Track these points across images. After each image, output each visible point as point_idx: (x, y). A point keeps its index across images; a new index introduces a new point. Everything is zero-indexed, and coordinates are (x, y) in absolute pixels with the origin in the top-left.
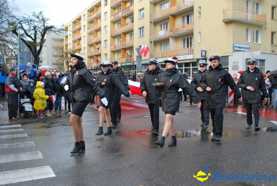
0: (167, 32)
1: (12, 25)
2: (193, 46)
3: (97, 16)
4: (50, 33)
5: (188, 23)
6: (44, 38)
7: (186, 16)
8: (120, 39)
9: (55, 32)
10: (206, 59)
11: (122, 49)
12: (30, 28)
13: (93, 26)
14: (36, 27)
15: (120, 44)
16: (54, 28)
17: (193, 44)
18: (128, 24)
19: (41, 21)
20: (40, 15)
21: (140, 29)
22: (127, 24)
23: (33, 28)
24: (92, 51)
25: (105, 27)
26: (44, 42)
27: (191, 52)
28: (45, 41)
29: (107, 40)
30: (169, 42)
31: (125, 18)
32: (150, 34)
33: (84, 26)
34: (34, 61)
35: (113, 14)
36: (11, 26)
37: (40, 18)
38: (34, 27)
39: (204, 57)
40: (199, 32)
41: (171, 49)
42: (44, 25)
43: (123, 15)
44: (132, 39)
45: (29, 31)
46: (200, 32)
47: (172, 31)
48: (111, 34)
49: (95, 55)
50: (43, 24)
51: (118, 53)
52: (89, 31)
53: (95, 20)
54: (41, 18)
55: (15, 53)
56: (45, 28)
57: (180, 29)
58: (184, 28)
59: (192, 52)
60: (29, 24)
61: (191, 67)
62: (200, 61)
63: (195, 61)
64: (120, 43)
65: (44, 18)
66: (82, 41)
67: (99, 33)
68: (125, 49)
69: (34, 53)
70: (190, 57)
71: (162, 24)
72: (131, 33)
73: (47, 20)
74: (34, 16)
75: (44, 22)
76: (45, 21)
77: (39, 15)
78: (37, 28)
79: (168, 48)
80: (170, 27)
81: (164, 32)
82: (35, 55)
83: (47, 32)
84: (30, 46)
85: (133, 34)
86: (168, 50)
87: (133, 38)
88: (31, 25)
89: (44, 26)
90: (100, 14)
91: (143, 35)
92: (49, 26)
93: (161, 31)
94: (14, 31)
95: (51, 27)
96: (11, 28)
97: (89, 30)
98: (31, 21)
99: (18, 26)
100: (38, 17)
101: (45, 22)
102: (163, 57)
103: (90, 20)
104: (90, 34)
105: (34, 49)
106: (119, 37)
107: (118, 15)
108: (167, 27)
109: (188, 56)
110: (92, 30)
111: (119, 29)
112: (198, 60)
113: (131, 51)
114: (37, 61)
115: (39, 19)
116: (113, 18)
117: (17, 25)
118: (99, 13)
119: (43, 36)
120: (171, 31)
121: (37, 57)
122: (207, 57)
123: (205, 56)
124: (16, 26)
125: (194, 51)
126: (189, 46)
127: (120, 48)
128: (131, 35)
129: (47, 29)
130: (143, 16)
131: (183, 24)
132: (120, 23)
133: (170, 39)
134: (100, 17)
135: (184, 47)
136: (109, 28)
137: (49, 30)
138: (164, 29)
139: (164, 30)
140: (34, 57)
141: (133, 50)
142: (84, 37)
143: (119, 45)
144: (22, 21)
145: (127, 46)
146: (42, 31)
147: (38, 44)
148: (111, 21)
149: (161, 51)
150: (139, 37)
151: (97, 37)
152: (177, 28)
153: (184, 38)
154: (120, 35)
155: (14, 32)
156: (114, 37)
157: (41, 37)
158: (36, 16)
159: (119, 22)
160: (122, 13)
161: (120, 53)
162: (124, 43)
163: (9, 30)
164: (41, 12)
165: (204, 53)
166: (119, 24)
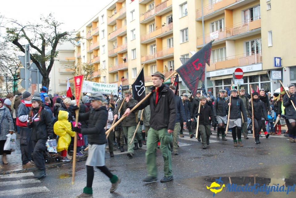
0: (221, 33)
1: (12, 32)
2: (260, 51)
3: (120, 17)
4: (63, 43)
5: (252, 19)
6: (55, 49)
7: (248, 10)
8: (153, 47)
9: (71, 41)
10: (281, 70)
11: (158, 60)
12: (36, 37)
13: (115, 31)
14: (44, 34)
15: (155, 54)
16: (68, 34)
17: (260, 49)
18: (165, 25)
19: (52, 26)
20: (50, 18)
21: (182, 31)
22: (163, 26)
23: (40, 37)
24: (114, 65)
25: (132, 31)
26: (56, 55)
27: (258, 61)
28: (58, 53)
29: (135, 49)
30: (225, 48)
31: (160, 17)
32: (198, 38)
33: (103, 31)
34: (42, 82)
35: (143, 13)
36: (11, 35)
37: (50, 22)
38: (41, 35)
39: (278, 66)
40: (269, 32)
41: (229, 58)
42: (56, 31)
43: (158, 13)
44: (171, 46)
45: (35, 40)
46: (271, 32)
47: (230, 32)
48: (141, 40)
49: (119, 71)
50: (54, 30)
51: (152, 66)
52: (110, 38)
53: (117, 22)
54: (52, 22)
55: (11, 72)
56: (56, 35)
57: (241, 28)
58: (247, 27)
59: (260, 60)
60: (35, 31)
61: (260, 82)
62: (273, 72)
63: (266, 73)
64: (155, 52)
65: (55, 22)
66: (100, 52)
67: (124, 39)
68: (162, 61)
69: (43, 71)
70: (257, 67)
71: (214, 23)
72: (169, 38)
73: (59, 24)
74: (41, 19)
75: (55, 27)
76: (57, 25)
77: (48, 18)
78: (45, 36)
79: (224, 57)
80: (225, 27)
81: (217, 34)
82: (43, 73)
83: (60, 41)
84: (36, 61)
85: (172, 38)
86: (224, 59)
87: (173, 45)
88: (37, 31)
89: (56, 33)
90: (125, 14)
91: (187, 39)
92: (62, 33)
93: (213, 33)
94: (15, 40)
95: (66, 34)
96: (12, 37)
97: (109, 36)
98: (37, 26)
99: (20, 35)
100: (47, 21)
101: (57, 28)
102: (217, 70)
103: (110, 22)
104: (111, 41)
105: (42, 65)
106: (152, 44)
107: (150, 14)
108: (221, 28)
109: (254, 66)
110: (114, 37)
111: (152, 33)
112: (269, 71)
113: (171, 62)
114: (46, 82)
115: (48, 23)
116: (143, 18)
117: (19, 33)
118: (124, 12)
119: (54, 47)
120: (227, 32)
121: (46, 76)
122: (283, 67)
123: (280, 66)
124: (18, 35)
125: (263, 58)
126: (255, 52)
127: (154, 60)
128: (170, 40)
129: (59, 37)
130: (186, 13)
131: (245, 22)
132: (154, 25)
133: (227, 43)
134: (125, 17)
135: (248, 54)
136: (138, 32)
137: (63, 37)
138: (217, 29)
139: (217, 31)
140: (42, 77)
141: (173, 61)
142: (104, 46)
143: (153, 55)
144: (25, 27)
145: (165, 56)
146: (53, 40)
147: (47, 58)
148: (140, 22)
149: (214, 61)
150: (181, 42)
151: (122, 45)
152: (236, 28)
153: (247, 41)
154: (155, 41)
155: (15, 42)
156: (145, 45)
157: (52, 49)
158: (44, 19)
159: (151, 24)
160: (156, 11)
161: (155, 66)
162: (160, 53)
163: (8, 40)
164: (50, 14)
165: (278, 61)
166: (152, 26)
